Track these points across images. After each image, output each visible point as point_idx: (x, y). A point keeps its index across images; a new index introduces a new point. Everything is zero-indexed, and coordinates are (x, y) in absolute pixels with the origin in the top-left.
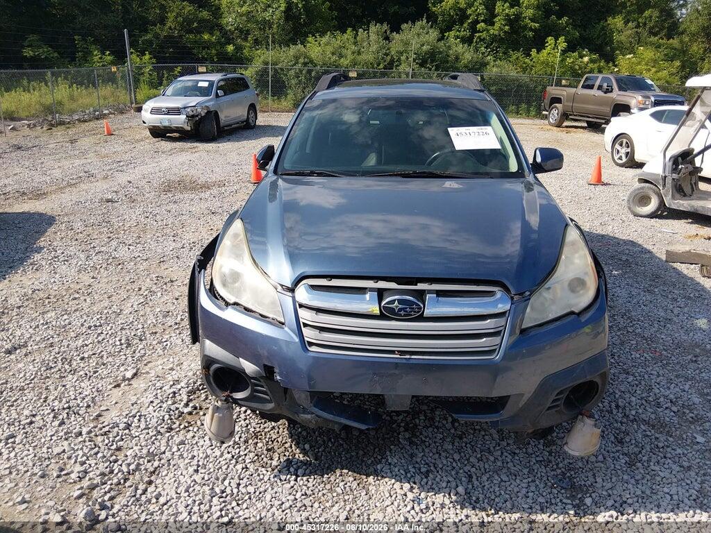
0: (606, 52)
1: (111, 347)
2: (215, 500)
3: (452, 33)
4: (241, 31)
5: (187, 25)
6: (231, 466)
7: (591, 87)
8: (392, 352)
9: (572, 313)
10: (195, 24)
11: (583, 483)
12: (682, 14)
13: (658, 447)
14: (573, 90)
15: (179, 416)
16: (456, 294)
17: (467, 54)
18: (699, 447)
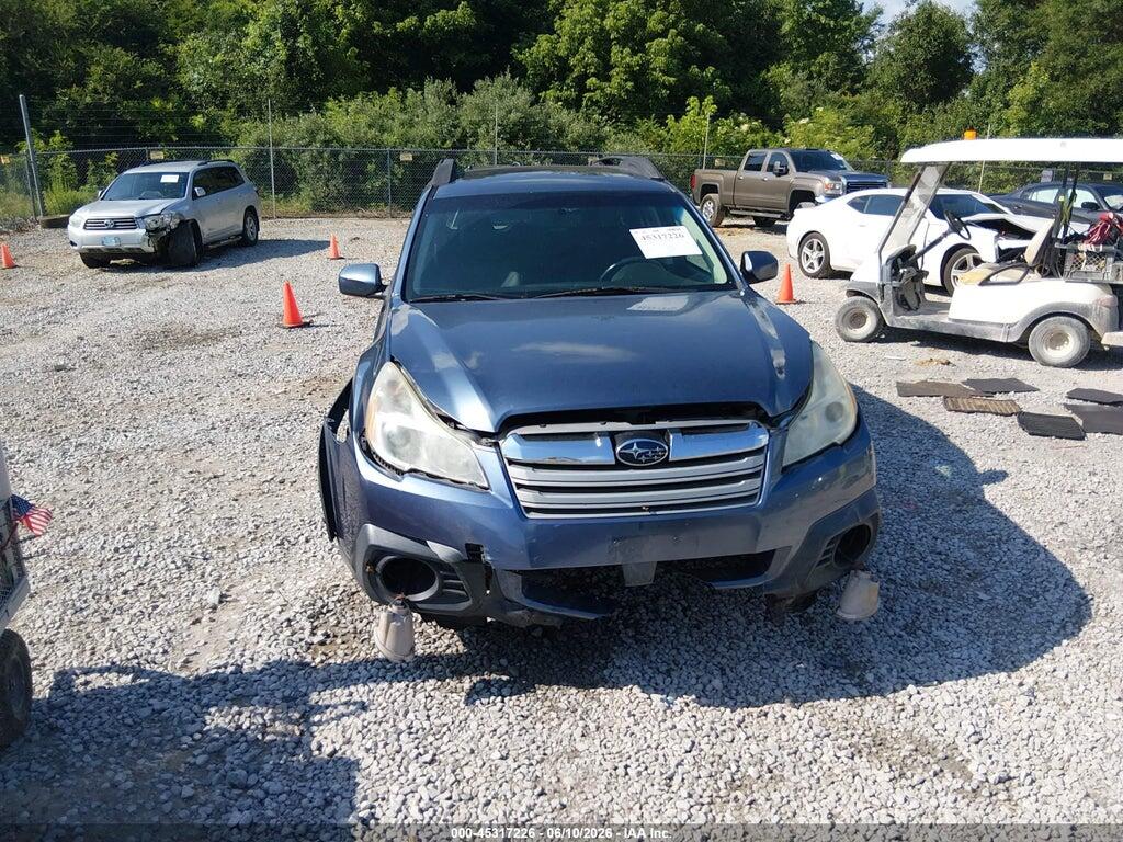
0: (772, 117)
1: (163, 572)
2: (404, 737)
3: (551, 93)
4: (214, 94)
5: (124, 85)
6: (410, 697)
7: (758, 168)
8: (639, 509)
9: (834, 444)
10: (139, 84)
11: (858, 660)
12: (869, 58)
13: (936, 610)
14: (733, 173)
15: (309, 648)
16: (704, 431)
17: (576, 126)
18: (983, 605)
